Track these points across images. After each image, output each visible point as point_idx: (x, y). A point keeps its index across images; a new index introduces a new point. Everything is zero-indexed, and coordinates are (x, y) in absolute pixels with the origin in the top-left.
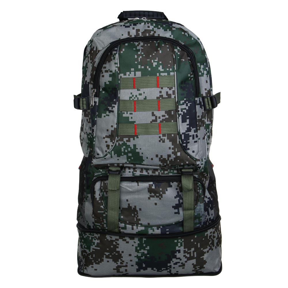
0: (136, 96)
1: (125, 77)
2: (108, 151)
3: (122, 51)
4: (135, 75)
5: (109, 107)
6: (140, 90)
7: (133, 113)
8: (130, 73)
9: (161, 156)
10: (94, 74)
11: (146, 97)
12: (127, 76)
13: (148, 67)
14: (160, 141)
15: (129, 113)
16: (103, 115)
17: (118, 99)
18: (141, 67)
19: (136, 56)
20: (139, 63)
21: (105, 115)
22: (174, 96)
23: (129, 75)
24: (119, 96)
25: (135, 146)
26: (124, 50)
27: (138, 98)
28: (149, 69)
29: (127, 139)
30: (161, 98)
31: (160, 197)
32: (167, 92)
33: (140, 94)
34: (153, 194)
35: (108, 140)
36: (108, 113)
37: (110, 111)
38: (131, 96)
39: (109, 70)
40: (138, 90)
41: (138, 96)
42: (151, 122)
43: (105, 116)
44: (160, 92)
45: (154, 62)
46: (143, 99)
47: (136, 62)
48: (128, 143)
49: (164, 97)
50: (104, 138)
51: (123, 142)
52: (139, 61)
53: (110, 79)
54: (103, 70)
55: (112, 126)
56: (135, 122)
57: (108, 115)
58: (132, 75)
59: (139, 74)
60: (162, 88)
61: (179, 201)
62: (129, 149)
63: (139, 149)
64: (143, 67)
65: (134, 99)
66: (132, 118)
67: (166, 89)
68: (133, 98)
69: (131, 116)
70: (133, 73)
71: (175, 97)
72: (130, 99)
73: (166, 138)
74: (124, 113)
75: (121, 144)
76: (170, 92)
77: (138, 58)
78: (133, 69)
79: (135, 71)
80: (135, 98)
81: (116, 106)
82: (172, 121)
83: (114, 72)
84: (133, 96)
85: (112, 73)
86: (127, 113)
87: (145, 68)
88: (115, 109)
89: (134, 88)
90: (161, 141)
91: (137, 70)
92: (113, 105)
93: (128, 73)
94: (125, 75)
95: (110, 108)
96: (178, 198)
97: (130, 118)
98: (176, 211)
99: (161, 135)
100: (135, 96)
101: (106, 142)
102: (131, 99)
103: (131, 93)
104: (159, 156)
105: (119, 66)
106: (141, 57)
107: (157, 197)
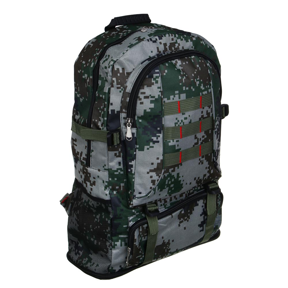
0: (182, 121)
1: (169, 101)
2: (153, 187)
3: (165, 72)
4: (179, 98)
5: (152, 138)
6: (184, 114)
7: (179, 139)
8: (174, 97)
9: (199, 178)
10: (128, 101)
11: (191, 120)
12: (171, 100)
13: (192, 87)
14: (199, 164)
15: (175, 140)
16: (146, 147)
17: (162, 127)
18: (186, 89)
19: (180, 77)
20: (184, 85)
21: (148, 147)
22: (212, 113)
23: (173, 99)
24: (163, 123)
25: (178, 174)
26: (166, 71)
27: (184, 123)
28: (194, 90)
29: (172, 169)
30: (202, 119)
31: (188, 219)
32: (207, 111)
33: (186, 118)
34: (182, 219)
35: (154, 174)
36: (151, 144)
37: (154, 142)
38: (176, 121)
39: (150, 95)
40: (183, 114)
41: (184, 121)
42: (194, 146)
43: (148, 149)
44: (202, 112)
45: (197, 81)
46: (188, 123)
47: (181, 84)
48: (173, 174)
49: (204, 117)
50: (148, 173)
51: (168, 174)
52: (184, 82)
53: (152, 106)
54: (141, 96)
55: (158, 159)
56: (180, 149)
57: (153, 147)
58: (177, 99)
59: (183, 96)
60: (203, 108)
61: (204, 217)
62: (173, 180)
63: (181, 177)
64: (187, 88)
65: (180, 125)
66: (178, 145)
67: (206, 108)
68: (179, 123)
69: (178, 143)
70: (177, 96)
71: (212, 115)
72: (175, 126)
73: (204, 159)
74: (170, 142)
75: (166, 176)
76: (209, 111)
77: (182, 79)
78: (177, 92)
79: (179, 94)
80: (180, 123)
81: (161, 135)
82: (210, 140)
83: (157, 97)
84: (178, 121)
85: (154, 99)
86: (173, 141)
87: (190, 88)
88: (160, 139)
89: (180, 112)
90: (201, 163)
91: (181, 92)
92: (157, 135)
93: (172, 97)
94: (169, 99)
95: (155, 139)
96: (203, 216)
97: (176, 146)
98: (201, 228)
99: (201, 157)
100: (180, 121)
101: (151, 177)
102: (177, 125)
103: (177, 119)
104: (197, 179)
105: (162, 90)
106: (185, 78)
107: (185, 220)
